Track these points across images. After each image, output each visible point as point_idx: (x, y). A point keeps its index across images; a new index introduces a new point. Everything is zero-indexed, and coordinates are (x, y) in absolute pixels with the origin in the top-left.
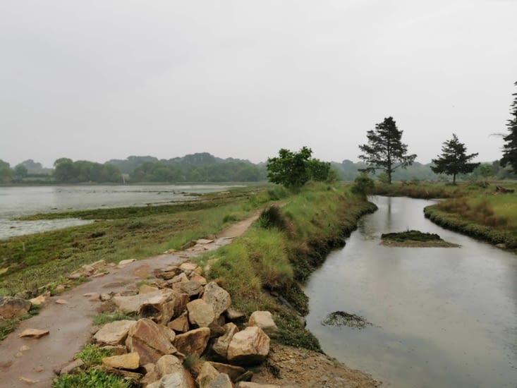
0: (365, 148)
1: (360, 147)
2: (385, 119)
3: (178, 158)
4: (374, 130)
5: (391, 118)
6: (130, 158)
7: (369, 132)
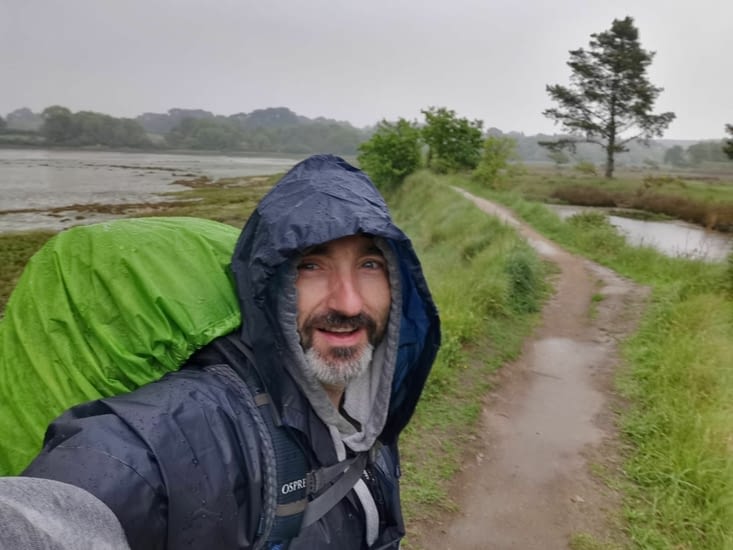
0: (559, 93)
1: (548, 89)
2: (616, 22)
3: (242, 115)
4: (587, 48)
5: (628, 21)
6: (172, 111)
7: (574, 53)
